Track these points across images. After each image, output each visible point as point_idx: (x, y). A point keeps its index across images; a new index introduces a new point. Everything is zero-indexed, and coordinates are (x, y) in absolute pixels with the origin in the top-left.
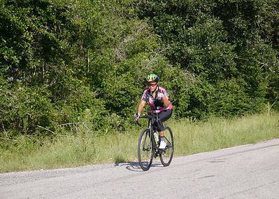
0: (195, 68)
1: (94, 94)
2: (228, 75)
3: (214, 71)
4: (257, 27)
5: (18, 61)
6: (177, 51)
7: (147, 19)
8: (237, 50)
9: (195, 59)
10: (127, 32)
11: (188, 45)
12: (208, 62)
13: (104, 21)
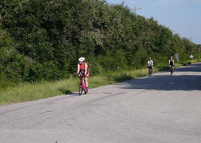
0: (32, 55)
2: (49, 59)
3: (41, 56)
4: (64, 34)
7: (6, 29)
8: (54, 46)
9: (32, 51)
11: (29, 43)
12: (39, 52)
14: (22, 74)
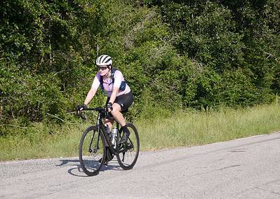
0: (203, 57)
2: (235, 65)
3: (220, 59)
4: (265, 17)
5: (30, 48)
6: (185, 40)
7: (155, 8)
8: (244, 40)
9: (202, 49)
10: (137, 20)
11: (196, 34)
12: (216, 52)
13: (114, 9)
14: (183, 93)
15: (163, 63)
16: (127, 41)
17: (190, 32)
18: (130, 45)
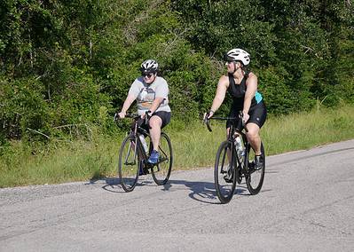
1: (97, 87)
2: (264, 63)
5: (4, 46)
9: (223, 43)
10: (139, 8)
11: (215, 24)
14: (200, 99)
15: (174, 61)
16: (128, 35)
17: (207, 21)
18: (132, 40)
